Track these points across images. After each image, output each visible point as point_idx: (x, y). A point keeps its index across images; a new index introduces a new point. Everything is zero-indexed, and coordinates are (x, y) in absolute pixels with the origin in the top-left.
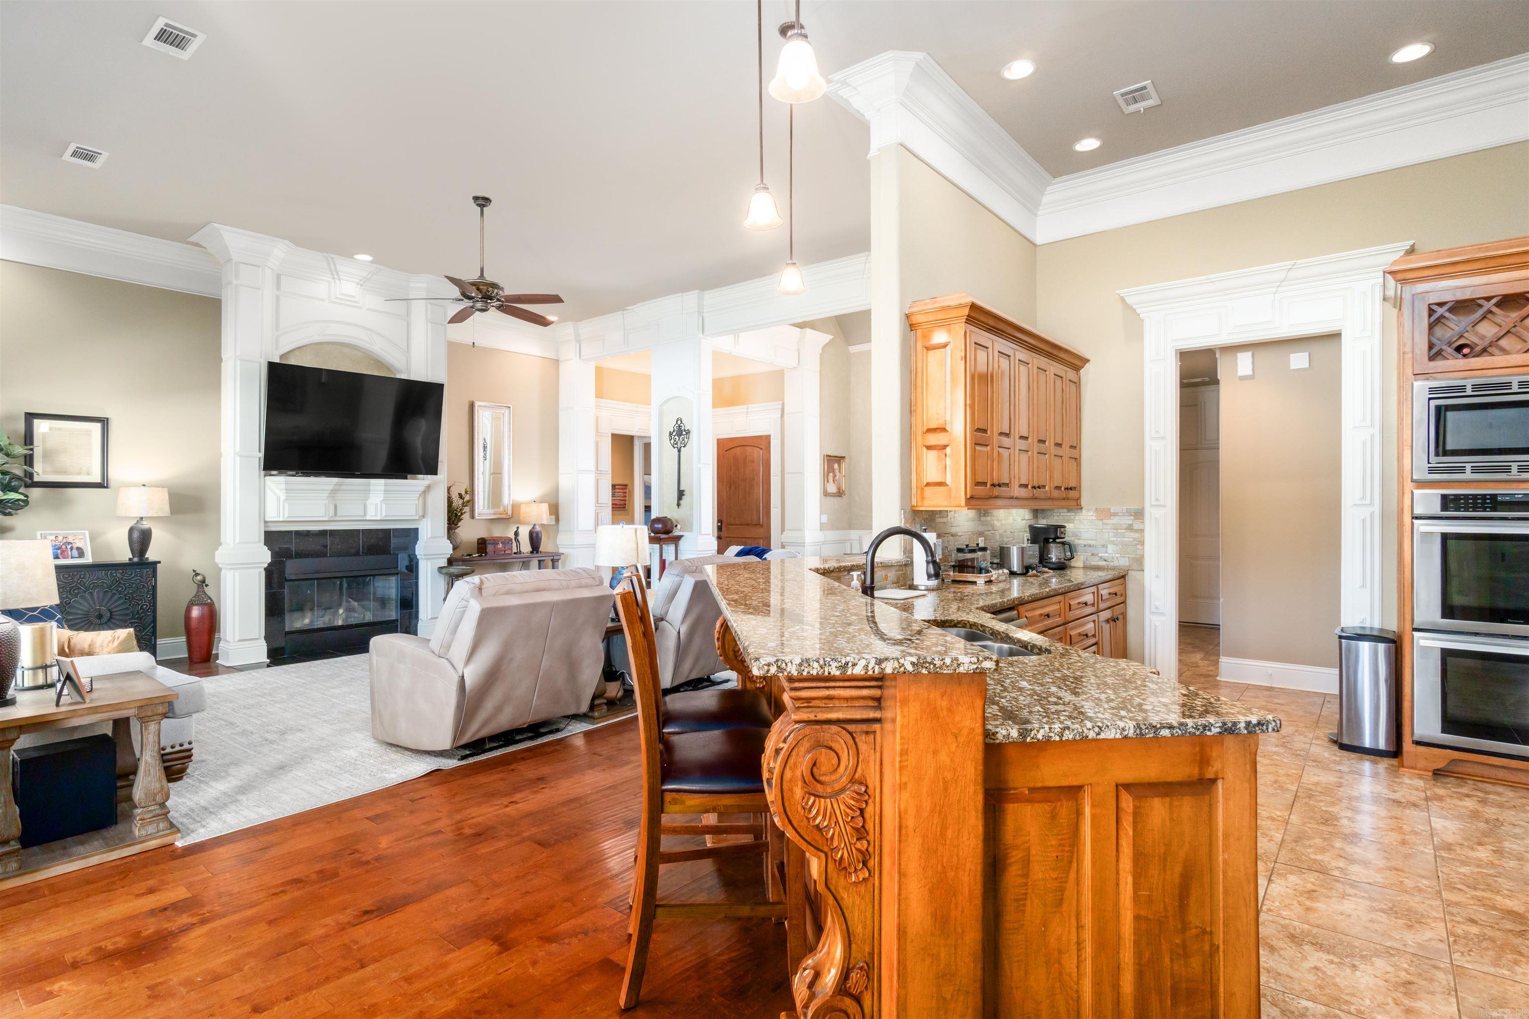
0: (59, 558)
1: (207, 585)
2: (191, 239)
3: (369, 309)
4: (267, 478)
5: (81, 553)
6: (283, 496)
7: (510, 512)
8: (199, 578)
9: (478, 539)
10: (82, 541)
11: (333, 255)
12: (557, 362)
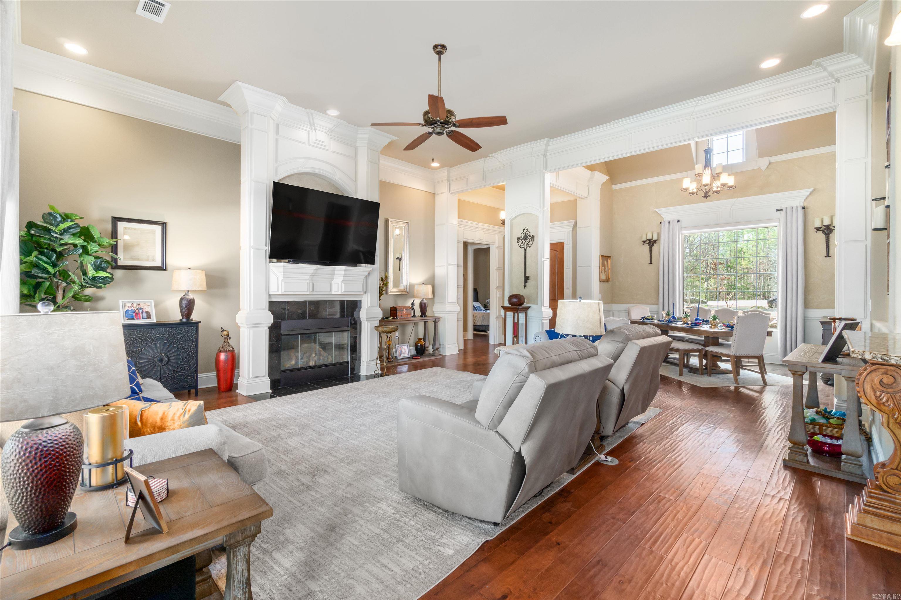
0: (133, 319)
1: (230, 338)
2: (220, 99)
3: (333, 152)
4: (271, 264)
5: (149, 317)
6: (281, 278)
7: (408, 290)
8: (225, 333)
9: (391, 308)
10: (149, 307)
11: (312, 111)
12: (434, 195)
